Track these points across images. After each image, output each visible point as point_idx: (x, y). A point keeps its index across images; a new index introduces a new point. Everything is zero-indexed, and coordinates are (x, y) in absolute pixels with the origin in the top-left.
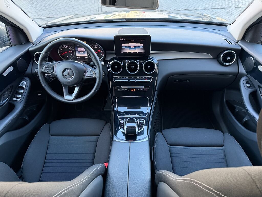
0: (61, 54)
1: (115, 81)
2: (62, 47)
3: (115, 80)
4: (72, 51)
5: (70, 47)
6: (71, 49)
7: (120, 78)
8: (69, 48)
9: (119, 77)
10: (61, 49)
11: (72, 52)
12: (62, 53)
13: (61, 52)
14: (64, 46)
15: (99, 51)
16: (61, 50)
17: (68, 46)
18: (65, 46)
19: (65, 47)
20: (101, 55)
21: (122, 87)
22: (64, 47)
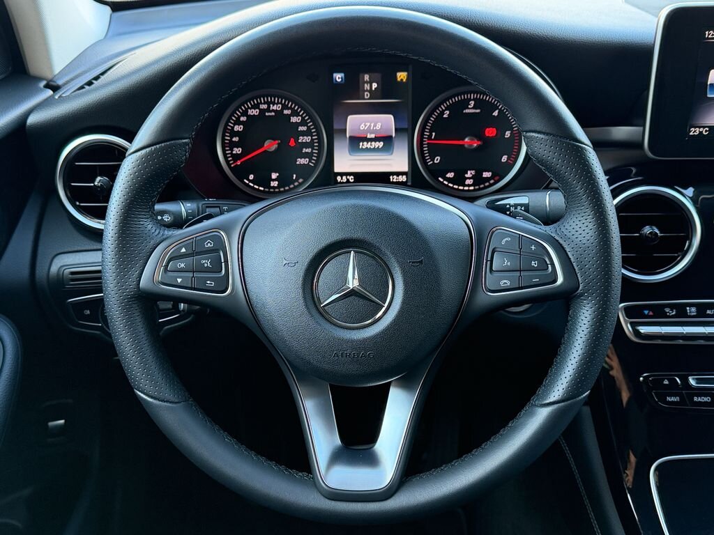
0: (236, 157)
1: (637, 333)
2: (245, 113)
3: (643, 330)
4: (307, 139)
5: (295, 114)
6: (303, 123)
7: (681, 311)
8: (294, 119)
9: (672, 307)
10: (238, 122)
11: (306, 145)
12: (237, 151)
13: (233, 145)
14: (256, 106)
15: (490, 132)
16: (237, 128)
17: (285, 107)
18: (268, 104)
19: (268, 110)
20: (504, 159)
21: (692, 381)
22: (255, 112)
